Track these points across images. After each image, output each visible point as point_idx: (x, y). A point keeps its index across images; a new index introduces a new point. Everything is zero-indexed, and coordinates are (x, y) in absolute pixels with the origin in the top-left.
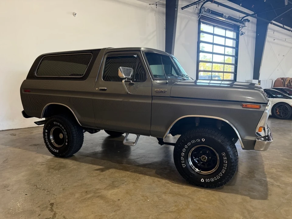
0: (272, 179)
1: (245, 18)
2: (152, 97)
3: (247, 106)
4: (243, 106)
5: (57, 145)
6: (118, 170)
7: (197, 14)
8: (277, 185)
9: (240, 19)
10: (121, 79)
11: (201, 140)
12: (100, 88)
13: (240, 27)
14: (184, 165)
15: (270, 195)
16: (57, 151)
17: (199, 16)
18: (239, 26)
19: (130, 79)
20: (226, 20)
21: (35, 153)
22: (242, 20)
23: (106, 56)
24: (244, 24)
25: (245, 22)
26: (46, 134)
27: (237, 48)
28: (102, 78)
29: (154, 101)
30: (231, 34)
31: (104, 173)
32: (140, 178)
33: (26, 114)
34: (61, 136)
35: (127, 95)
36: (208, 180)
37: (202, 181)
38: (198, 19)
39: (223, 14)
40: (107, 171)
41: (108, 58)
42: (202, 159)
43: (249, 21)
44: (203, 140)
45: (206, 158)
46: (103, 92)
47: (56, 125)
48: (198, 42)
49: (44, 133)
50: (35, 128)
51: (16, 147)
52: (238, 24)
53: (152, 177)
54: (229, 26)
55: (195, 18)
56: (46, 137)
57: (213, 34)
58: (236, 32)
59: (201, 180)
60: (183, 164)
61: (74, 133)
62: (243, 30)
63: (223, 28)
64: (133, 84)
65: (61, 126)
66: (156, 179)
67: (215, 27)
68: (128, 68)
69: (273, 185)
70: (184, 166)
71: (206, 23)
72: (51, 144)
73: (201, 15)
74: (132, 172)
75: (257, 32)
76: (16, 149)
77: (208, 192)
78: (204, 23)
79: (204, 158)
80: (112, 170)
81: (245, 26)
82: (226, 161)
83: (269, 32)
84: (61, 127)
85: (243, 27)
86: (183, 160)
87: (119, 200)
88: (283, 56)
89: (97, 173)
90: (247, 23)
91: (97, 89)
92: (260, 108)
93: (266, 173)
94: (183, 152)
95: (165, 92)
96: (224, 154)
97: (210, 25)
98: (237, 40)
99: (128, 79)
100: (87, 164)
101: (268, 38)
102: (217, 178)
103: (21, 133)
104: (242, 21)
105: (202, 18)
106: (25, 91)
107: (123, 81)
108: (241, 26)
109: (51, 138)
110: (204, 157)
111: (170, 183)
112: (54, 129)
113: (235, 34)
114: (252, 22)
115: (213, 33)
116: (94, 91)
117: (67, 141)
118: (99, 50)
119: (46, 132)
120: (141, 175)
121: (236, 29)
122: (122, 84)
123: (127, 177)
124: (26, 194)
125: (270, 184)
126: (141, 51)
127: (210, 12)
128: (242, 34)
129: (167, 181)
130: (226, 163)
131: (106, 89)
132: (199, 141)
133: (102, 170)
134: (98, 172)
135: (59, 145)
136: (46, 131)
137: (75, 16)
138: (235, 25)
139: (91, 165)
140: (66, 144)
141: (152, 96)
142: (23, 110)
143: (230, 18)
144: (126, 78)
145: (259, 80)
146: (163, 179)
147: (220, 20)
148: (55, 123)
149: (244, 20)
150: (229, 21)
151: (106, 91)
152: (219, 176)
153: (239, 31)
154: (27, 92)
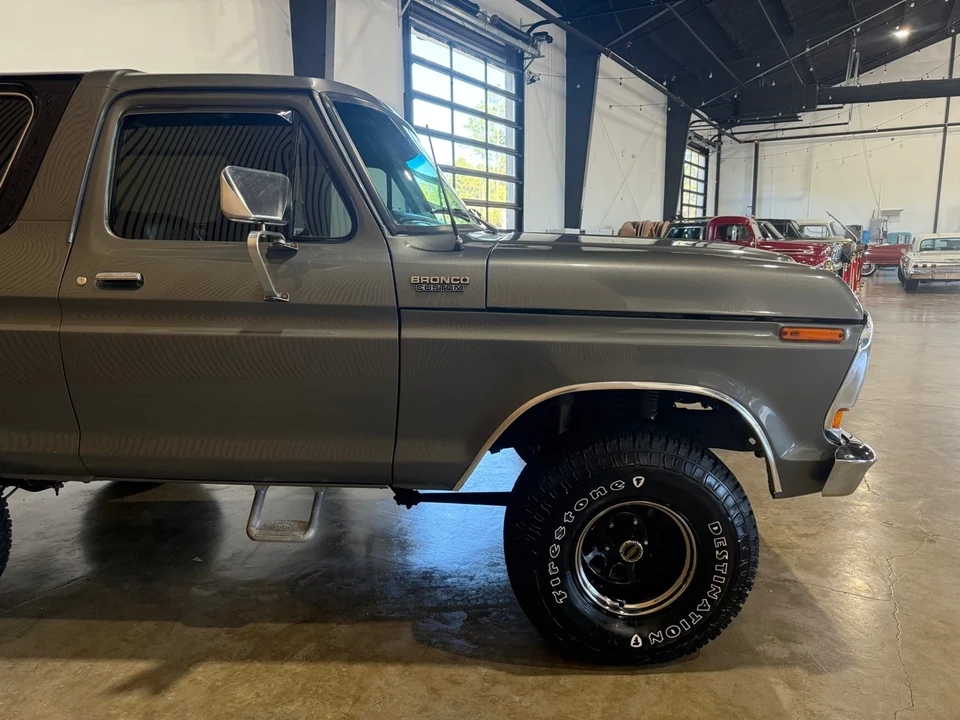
1: (538, 29)
2: (400, 315)
4: (786, 333)
6: (238, 667)
9: (525, 30)
10: (236, 231)
11: (629, 483)
12: (101, 276)
13: (526, 55)
14: (563, 595)
17: (404, 2)
18: (523, 53)
19: (276, 229)
20: (488, 28)
22: (532, 34)
23: (118, 113)
24: (535, 47)
25: (540, 41)
27: (519, 124)
28: (106, 221)
29: (407, 334)
30: (500, 77)
31: (170, 697)
32: (362, 689)
35: (270, 308)
36: (656, 637)
37: (637, 643)
38: (401, 13)
39: (476, 6)
40: (183, 683)
41: (127, 123)
42: (625, 554)
43: (549, 39)
44: (638, 481)
45: (639, 549)
46: (119, 297)
48: (405, 94)
52: (519, 44)
53: (416, 668)
54: (495, 50)
55: (392, 12)
57: (450, 72)
58: (515, 73)
59: (633, 642)
60: (557, 589)
62: (533, 67)
63: (478, 55)
64: (293, 252)
66: (439, 673)
67: (455, 47)
68: (268, 173)
70: (559, 597)
71: (426, 29)
74: (308, 659)
77: (664, 687)
78: (418, 29)
79: (633, 551)
80: (206, 673)
81: (539, 56)
82: (725, 553)
83: (602, 85)
85: (534, 57)
86: (554, 576)
88: (633, 157)
89: (133, 706)
90: (543, 47)
91: (82, 280)
92: (844, 339)
94: (557, 542)
95: (461, 287)
96: (716, 528)
97: (439, 38)
98: (519, 97)
99: (269, 228)
100: (58, 664)
101: (600, 104)
102: (689, 621)
104: (532, 37)
105: (414, 14)
107: (253, 238)
108: (529, 53)
110: (632, 546)
111: (502, 675)
113: (512, 77)
114: (556, 47)
115: (448, 66)
116: (67, 293)
118: (74, 79)
120: (359, 669)
121: (514, 61)
122: (245, 255)
123: (300, 693)
126: (317, 97)
128: (533, 81)
129: (483, 670)
130: (725, 561)
131: (141, 282)
132: (622, 487)
133: (155, 683)
134: (133, 698)
138: (509, 47)
139: (78, 666)
141: (399, 309)
143: (498, 23)
144: (263, 221)
145: (582, 228)
146: (464, 664)
147: (467, 25)
149: (534, 34)
150: (495, 31)
151: (138, 288)
152: (698, 613)
153: (523, 71)
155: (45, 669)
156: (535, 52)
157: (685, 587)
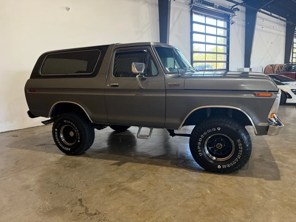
0: (280, 161)
1: (235, 7)
2: (166, 91)
3: (259, 94)
4: (256, 94)
5: (68, 143)
6: (134, 163)
7: (189, 4)
8: (286, 166)
9: (230, 8)
10: (135, 75)
11: (217, 129)
12: (111, 84)
13: (230, 16)
14: (201, 154)
15: (282, 175)
16: (69, 149)
17: (191, 6)
18: (229, 15)
19: (142, 74)
20: (217, 10)
21: (46, 153)
22: (232, 9)
23: (115, 53)
24: (233, 13)
25: (235, 11)
26: (56, 133)
27: (228, 37)
28: (113, 74)
29: (168, 95)
30: (222, 24)
31: (121, 167)
32: (158, 170)
33: (32, 114)
34: (72, 134)
35: (141, 90)
36: (224, 166)
37: (219, 167)
38: (190, 10)
39: (213, 4)
40: (124, 165)
41: (117, 54)
42: (218, 147)
43: (238, 10)
44: (219, 129)
45: (221, 146)
46: (114, 88)
47: (66, 123)
48: (191, 33)
49: (54, 132)
50: (35, 128)
51: (23, 148)
52: (228, 13)
53: (169, 168)
54: (220, 15)
55: (187, 9)
56: (56, 136)
57: (206, 25)
58: (227, 21)
60: (200, 152)
61: (86, 130)
62: (233, 19)
63: (214, 18)
64: (146, 79)
65: (72, 124)
66: (174, 169)
67: (207, 17)
68: (141, 63)
69: (282, 166)
71: (197, 13)
72: (62, 142)
73: (192, 5)
74: (148, 164)
75: (247, 20)
76: (24, 150)
77: (225, 178)
78: (195, 13)
79: (219, 146)
80: (128, 164)
81: (235, 15)
83: (258, 21)
84: (72, 125)
85: (233, 16)
86: (199, 150)
87: (144, 191)
88: (272, 43)
89: (114, 167)
90: (236, 12)
91: (108, 85)
92: (272, 96)
93: (274, 156)
94: (200, 142)
95: (179, 85)
96: (239, 141)
97: (202, 15)
98: (228, 29)
99: (140, 74)
100: (102, 160)
101: (257, 27)
102: (233, 163)
103: (22, 134)
104: (232, 10)
105: (194, 10)
106: (30, 91)
107: (137, 76)
108: (232, 15)
109: (62, 136)
110: (220, 145)
111: (188, 171)
112: (64, 127)
113: (226, 23)
114: (242, 11)
115: (204, 23)
116: (106, 88)
117: (79, 138)
118: (108, 46)
119: (56, 131)
120: (158, 166)
121: (227, 18)
122: (136, 80)
123: (145, 169)
124: (51, 193)
125: (279, 166)
126: (152, 46)
127: (202, 2)
128: (233, 23)
129: (184, 170)
130: (241, 149)
131: (118, 85)
132: (215, 130)
133: (119, 164)
134: (115, 166)
135: (70, 143)
136: (56, 130)
137: (68, 11)
138: (225, 14)
139: (105, 160)
140: (79, 141)
141: (166, 90)
142: (29, 110)
143: (221, 8)
144: (139, 73)
145: (251, 68)
146: (180, 168)
147: (211, 10)
148: (65, 121)
149: (234, 9)
150: (220, 10)
151: (118, 86)
152: (235, 162)
153: (230, 20)
154: (32, 91)
155: (100, 160)
156: (234, 14)
157: (232, 156)
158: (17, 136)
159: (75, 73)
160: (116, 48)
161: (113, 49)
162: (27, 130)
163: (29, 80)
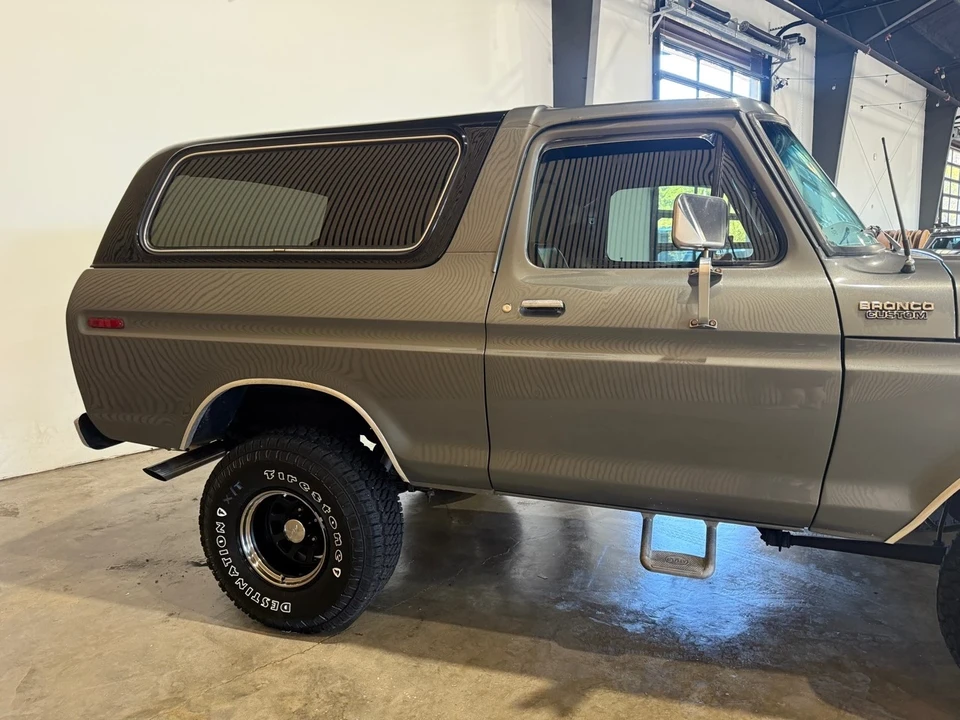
1: (788, 32)
2: (845, 344)
5: (279, 578)
7: (649, 10)
9: (774, 33)
12: (527, 303)
13: (774, 60)
16: (287, 608)
17: (656, 19)
18: (770, 57)
20: (737, 36)
21: (164, 615)
22: (782, 37)
23: (537, 149)
24: (785, 50)
25: (791, 43)
26: (220, 527)
28: (526, 253)
29: (855, 365)
33: (93, 432)
34: (295, 531)
38: (653, 30)
39: (728, 14)
43: (802, 41)
46: (542, 322)
47: (277, 484)
49: (207, 521)
52: (767, 48)
54: (739, 57)
55: (644, 28)
56: (221, 541)
57: (697, 86)
58: (761, 79)
61: (375, 518)
62: (780, 72)
63: (724, 65)
65: (307, 489)
67: (702, 58)
71: (674, 43)
73: (663, 13)
75: (819, 81)
78: (667, 44)
81: (789, 60)
84: (306, 496)
85: (782, 61)
90: (795, 50)
91: (507, 308)
95: (924, 314)
97: (687, 51)
104: (780, 40)
105: (665, 30)
106: (94, 324)
108: (778, 58)
109: (248, 547)
112: (260, 501)
113: (758, 84)
114: (809, 50)
115: (695, 79)
117: (339, 558)
119: (221, 519)
121: (761, 66)
126: (745, 117)
127: (693, 5)
128: (780, 86)
131: (563, 309)
135: (288, 574)
136: (222, 513)
138: (754, 51)
140: (337, 572)
141: (843, 337)
142: (84, 411)
143: (750, 30)
148: (269, 474)
149: (785, 37)
150: (745, 38)
151: (559, 315)
153: (770, 76)
154: (105, 327)
155: (447, 672)
156: (784, 56)
158: (14, 513)
159: (311, 245)
160: (543, 125)
161: (529, 131)
162: (56, 479)
163: (87, 271)
